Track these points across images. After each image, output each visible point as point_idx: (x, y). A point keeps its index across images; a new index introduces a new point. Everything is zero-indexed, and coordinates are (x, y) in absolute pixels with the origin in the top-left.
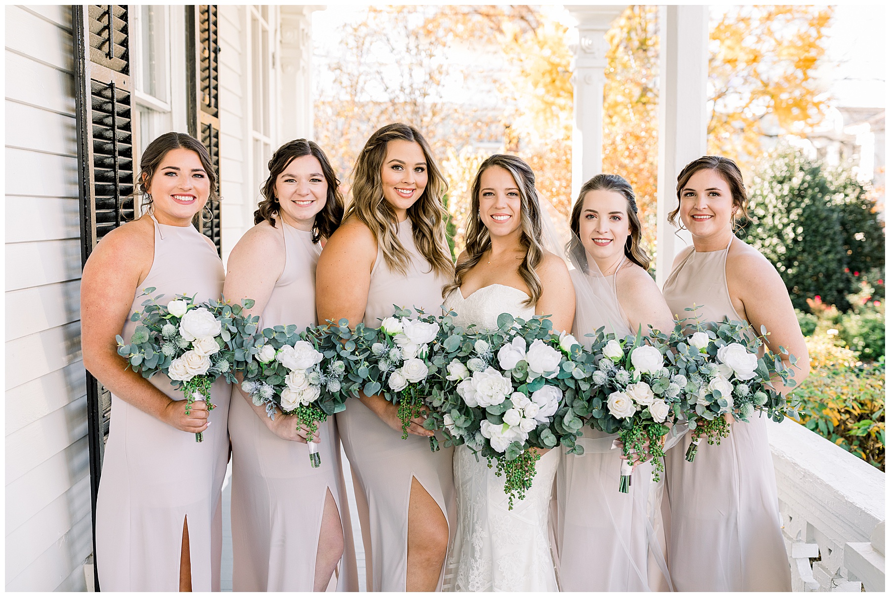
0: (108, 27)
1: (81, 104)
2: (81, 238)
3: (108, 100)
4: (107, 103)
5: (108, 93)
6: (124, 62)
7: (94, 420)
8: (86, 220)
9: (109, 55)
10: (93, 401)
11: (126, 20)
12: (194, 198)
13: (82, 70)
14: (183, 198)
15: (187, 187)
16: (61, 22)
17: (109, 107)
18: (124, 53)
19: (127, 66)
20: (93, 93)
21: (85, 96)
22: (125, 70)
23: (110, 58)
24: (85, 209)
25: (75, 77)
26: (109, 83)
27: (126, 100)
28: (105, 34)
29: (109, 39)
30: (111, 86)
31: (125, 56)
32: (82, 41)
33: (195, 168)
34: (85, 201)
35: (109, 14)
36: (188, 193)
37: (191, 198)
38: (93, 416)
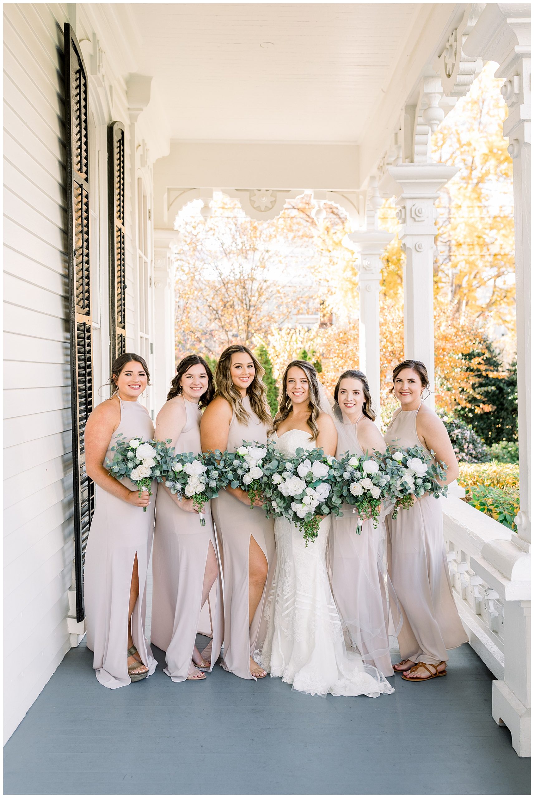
2: (72, 408)
7: (77, 508)
8: (74, 398)
10: (77, 497)
12: (140, 386)
13: (73, 318)
14: (135, 387)
15: (137, 381)
20: (77, 330)
24: (74, 392)
25: (70, 322)
31: (88, 306)
32: (74, 303)
33: (140, 371)
34: (74, 388)
36: (137, 384)
37: (139, 386)
38: (77, 506)
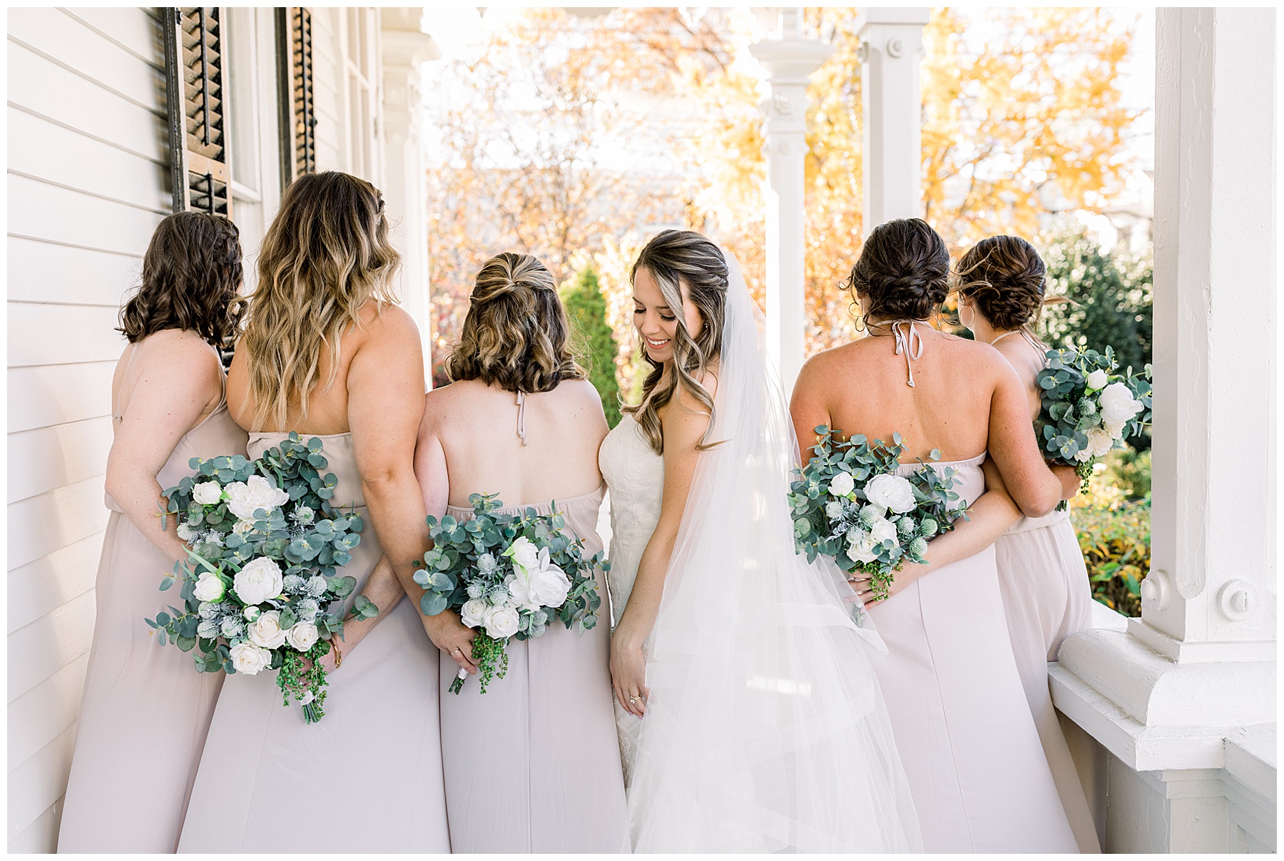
0: (203, 108)
1: (179, 201)
3: (204, 194)
4: (204, 197)
5: (204, 186)
6: (219, 148)
9: (204, 141)
11: (220, 98)
13: (179, 160)
16: (153, 106)
17: (206, 202)
18: (219, 138)
19: (223, 152)
20: (191, 187)
21: (183, 192)
22: (220, 157)
23: (206, 145)
25: (172, 170)
26: (206, 174)
27: (222, 193)
28: (200, 116)
29: (204, 123)
30: (208, 177)
31: (220, 141)
32: (179, 127)
35: (204, 94)
